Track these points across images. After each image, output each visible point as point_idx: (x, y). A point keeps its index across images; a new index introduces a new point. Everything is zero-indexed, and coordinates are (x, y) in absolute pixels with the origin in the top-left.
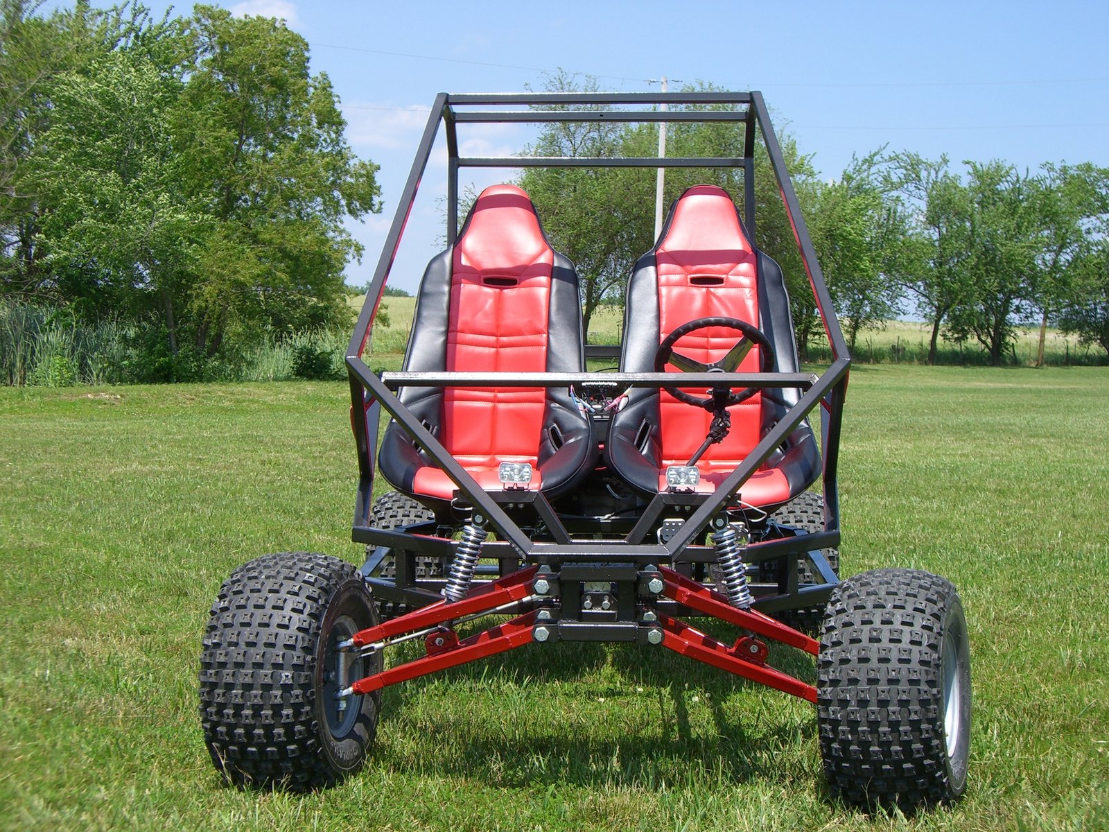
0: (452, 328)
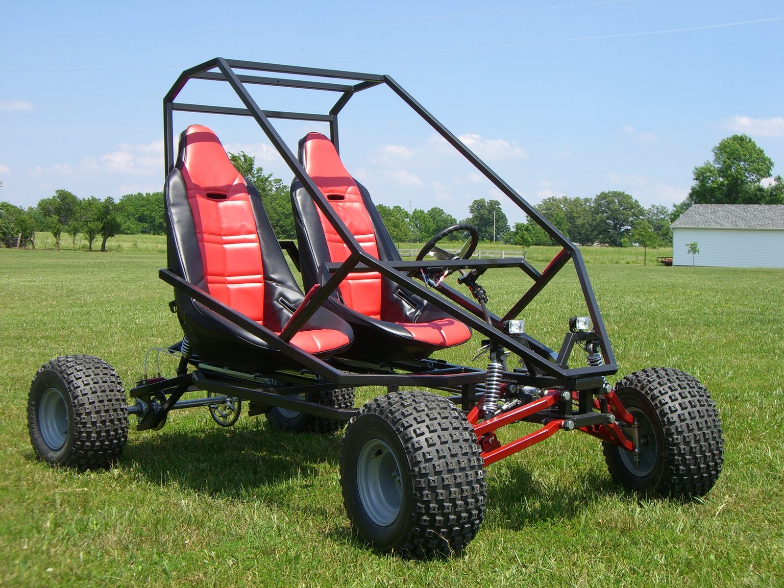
0: (198, 231)
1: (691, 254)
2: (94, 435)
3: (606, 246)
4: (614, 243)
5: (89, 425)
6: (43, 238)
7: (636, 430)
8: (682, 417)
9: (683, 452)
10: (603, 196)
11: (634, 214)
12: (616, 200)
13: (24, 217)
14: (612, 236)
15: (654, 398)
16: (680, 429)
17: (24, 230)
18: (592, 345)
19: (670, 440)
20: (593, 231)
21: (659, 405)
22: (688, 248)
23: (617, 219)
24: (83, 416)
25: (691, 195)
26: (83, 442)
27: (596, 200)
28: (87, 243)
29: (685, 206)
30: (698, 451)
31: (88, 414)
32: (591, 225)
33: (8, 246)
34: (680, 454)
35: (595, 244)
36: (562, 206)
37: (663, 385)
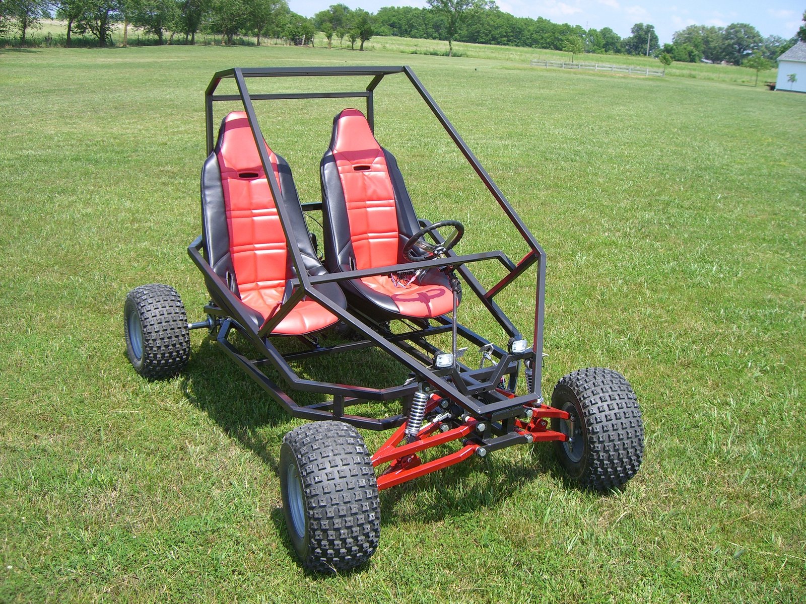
0: (227, 209)
1: (790, 83)
2: (159, 356)
3: (731, 65)
4: (737, 63)
5: (155, 349)
6: (320, 38)
7: (572, 423)
8: (605, 429)
9: (601, 458)
10: (733, 27)
11: (754, 42)
12: (743, 30)
13: (307, 24)
14: (736, 58)
15: (585, 407)
16: (601, 439)
17: (307, 34)
18: (529, 362)
19: (592, 446)
20: (722, 52)
21: (587, 414)
22: (788, 78)
23: (742, 45)
24: (151, 342)
25: (799, 34)
26: (151, 361)
27: (727, 29)
28: (350, 43)
29: (794, 42)
30: (616, 457)
31: (155, 340)
32: (721, 48)
33: (296, 44)
34: (598, 459)
35: (723, 62)
36: (701, 32)
37: (596, 394)
